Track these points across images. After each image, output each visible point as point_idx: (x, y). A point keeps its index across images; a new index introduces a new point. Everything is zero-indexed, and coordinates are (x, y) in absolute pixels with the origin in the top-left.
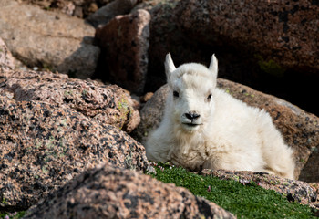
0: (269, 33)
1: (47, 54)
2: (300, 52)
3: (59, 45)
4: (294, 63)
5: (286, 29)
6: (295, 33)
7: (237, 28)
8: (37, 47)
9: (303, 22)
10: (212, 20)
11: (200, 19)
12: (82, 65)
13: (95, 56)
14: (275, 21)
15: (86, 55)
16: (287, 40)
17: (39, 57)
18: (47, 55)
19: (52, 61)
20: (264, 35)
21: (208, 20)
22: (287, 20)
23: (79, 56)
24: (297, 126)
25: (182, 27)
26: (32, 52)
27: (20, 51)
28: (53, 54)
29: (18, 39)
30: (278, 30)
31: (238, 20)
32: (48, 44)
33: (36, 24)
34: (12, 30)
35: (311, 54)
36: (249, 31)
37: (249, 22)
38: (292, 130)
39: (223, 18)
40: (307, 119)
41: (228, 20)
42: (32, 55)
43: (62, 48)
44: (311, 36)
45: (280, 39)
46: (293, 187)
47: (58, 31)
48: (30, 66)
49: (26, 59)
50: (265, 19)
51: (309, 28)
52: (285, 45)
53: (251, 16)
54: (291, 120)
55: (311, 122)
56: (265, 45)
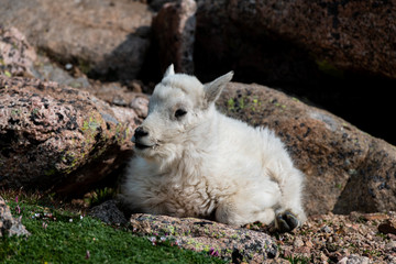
0: (318, 29)
1: (83, 48)
2: (352, 51)
3: (99, 38)
4: (348, 64)
5: (336, 23)
6: (346, 28)
7: (284, 21)
8: (73, 40)
9: (355, 16)
10: (259, 11)
11: (247, 9)
12: (125, 61)
13: (140, 50)
14: (323, 14)
15: (129, 50)
16: (337, 36)
17: (75, 52)
18: (84, 50)
19: (89, 57)
20: (312, 30)
21: (255, 12)
22: (338, 13)
23: (121, 52)
24: (332, 144)
25: (230, 18)
26: (66, 46)
27: (52, 45)
28: (90, 49)
29: (52, 30)
30: (327, 25)
31: (285, 12)
32: (86, 37)
33: (82, 12)
34: (49, 20)
35: (364, 54)
36: (297, 26)
37: (297, 15)
38: (326, 150)
39: (270, 9)
40: (344, 136)
41: (275, 11)
42: (65, 50)
43: (101, 42)
44: (364, 32)
45: (329, 35)
46: (242, 241)
47: (108, 20)
48: (62, 64)
49: (59, 55)
50: (313, 11)
51: (362, 23)
52: (335, 43)
53: (299, 7)
54: (324, 137)
55: (349, 140)
56: (314, 43)
